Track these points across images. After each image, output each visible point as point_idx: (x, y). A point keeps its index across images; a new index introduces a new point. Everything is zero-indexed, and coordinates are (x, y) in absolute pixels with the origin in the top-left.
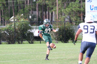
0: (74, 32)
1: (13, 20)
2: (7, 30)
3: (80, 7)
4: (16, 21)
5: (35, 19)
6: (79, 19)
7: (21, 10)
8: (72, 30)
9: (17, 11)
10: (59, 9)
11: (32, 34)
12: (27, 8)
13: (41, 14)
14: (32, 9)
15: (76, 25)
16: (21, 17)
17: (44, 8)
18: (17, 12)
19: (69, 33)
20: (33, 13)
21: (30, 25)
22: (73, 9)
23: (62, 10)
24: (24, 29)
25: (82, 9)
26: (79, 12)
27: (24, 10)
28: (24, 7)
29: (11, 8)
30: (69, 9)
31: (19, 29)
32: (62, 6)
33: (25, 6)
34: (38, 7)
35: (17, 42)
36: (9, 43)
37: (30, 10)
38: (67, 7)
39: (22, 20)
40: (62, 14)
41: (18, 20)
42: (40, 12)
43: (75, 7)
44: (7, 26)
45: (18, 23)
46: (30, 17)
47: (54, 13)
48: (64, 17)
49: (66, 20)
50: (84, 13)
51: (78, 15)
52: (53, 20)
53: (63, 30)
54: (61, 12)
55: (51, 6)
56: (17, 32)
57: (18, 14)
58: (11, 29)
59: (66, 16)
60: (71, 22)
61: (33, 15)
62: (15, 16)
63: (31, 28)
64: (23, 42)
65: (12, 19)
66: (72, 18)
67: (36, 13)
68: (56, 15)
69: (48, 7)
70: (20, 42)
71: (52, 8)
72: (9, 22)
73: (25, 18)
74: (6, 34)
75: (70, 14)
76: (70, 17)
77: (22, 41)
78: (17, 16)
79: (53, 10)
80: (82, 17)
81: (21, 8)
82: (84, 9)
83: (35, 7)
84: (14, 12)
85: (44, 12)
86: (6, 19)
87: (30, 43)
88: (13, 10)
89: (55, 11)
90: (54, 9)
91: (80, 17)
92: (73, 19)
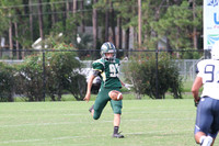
0: (177, 75)
1: (39, 48)
2: (27, 70)
3: (190, 18)
4: (46, 50)
5: (89, 44)
6: (188, 44)
7: (59, 24)
8: (172, 70)
9: (50, 26)
10: (145, 21)
11: (83, 78)
12: (71, 19)
13: (104, 32)
14: (83, 22)
15: (181, 57)
16: (59, 40)
17: (110, 19)
18: (48, 29)
19: (166, 76)
20: (84, 30)
21: (77, 58)
22: (176, 22)
23: (151, 24)
24: (64, 67)
25: (195, 22)
26: (190, 28)
27: (64, 24)
28: (65, 17)
29: (35, 19)
30: (167, 22)
31: (53, 67)
32: (150, 15)
33: (68, 15)
34: (97, 18)
35: (48, 98)
36: (31, 100)
37: (78, 25)
38: (162, 17)
39: (61, 46)
40: (149, 34)
41: (51, 46)
42: (101, 29)
43: (179, 18)
44: (27, 61)
45: (52, 54)
46: (79, 40)
47: (132, 30)
48: (155, 39)
49: (160, 46)
50: (201, 30)
51: (187, 35)
52: (131, 46)
53: (153, 70)
54: (149, 28)
55: (125, 15)
56: (49, 75)
57: (52, 33)
58: (36, 67)
59: (159, 37)
60: (170, 50)
61: (84, 35)
62: (44, 38)
63: (80, 66)
64: (63, 96)
65: (37, 44)
66: (173, 43)
67: (93, 31)
68: (136, 35)
69: (118, 16)
70: (56, 96)
71: (129, 20)
72: (31, 52)
73: (68, 43)
74: (24, 78)
75: (168, 33)
76: (168, 40)
77: (60, 95)
78: (50, 39)
79: (130, 25)
80: (195, 39)
81: (57, 20)
82: (201, 21)
83: (91, 16)
84: (43, 28)
85: (110, 29)
86: (25, 44)
87: (78, 99)
88: (40, 23)
89: (135, 26)
90: (133, 22)
91: (191, 40)
92: (176, 44)
